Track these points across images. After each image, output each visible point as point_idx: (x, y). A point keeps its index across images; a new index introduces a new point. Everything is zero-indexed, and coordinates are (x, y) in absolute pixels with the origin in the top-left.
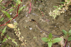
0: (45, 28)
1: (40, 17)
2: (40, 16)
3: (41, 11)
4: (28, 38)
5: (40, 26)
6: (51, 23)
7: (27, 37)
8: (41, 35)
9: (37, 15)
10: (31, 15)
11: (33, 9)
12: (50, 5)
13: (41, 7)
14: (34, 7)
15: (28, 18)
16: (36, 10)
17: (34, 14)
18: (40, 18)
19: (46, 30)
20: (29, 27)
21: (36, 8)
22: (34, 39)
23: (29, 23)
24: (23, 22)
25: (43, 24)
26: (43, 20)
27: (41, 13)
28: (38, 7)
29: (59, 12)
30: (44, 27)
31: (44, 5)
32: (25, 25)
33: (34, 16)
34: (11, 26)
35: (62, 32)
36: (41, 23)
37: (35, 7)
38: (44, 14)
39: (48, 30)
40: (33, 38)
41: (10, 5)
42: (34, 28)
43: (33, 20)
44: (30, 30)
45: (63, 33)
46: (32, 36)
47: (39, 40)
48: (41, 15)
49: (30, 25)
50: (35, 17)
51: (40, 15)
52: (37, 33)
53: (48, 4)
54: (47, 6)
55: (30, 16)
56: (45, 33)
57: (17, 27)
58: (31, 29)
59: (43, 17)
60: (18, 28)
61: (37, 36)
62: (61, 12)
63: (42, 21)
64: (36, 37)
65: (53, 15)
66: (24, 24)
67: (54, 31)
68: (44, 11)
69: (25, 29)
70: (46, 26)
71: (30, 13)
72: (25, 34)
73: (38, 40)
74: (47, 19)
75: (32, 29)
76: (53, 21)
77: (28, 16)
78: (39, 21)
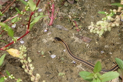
0: (81, 56)
1: (71, 34)
2: (71, 31)
3: (73, 20)
4: (48, 75)
5: (72, 51)
6: (94, 44)
7: (46, 73)
8: (74, 69)
9: (66, 29)
10: (53, 29)
11: (57, 17)
12: (92, 10)
13: (74, 13)
14: (60, 13)
15: (48, 34)
16: (64, 19)
17: (59, 26)
18: (72, 36)
19: (84, 58)
20: (50, 52)
21: (64, 14)
22: (60, 76)
23: (50, 45)
24: (38, 44)
25: (77, 46)
26: (77, 39)
27: (74, 24)
28: (68, 12)
29: (109, 25)
30: (80, 53)
31: (80, 8)
32: (42, 49)
33: (60, 31)
34: (13, 52)
35: (115, 63)
36: (74, 45)
37: (62, 13)
38: (80, 27)
39: (87, 58)
40: (57, 75)
41: (12, 8)
42: (60, 55)
43: (58, 39)
44: (51, 59)
45: (118, 66)
46: (56, 71)
47: (69, 78)
48: (75, 28)
49: (51, 49)
50: (61, 33)
51: (73, 28)
52: (65, 65)
53: (88, 7)
54: (86, 11)
55: (52, 31)
56: (81, 65)
57: (25, 55)
58: (53, 56)
59: (77, 33)
60: (29, 58)
61: (66, 71)
62: (113, 25)
63: (75, 41)
64: (63, 73)
65: (96, 31)
66: (39, 47)
67: (100, 60)
68: (79, 21)
69: (41, 57)
70: (84, 51)
71: (52, 25)
72: (41, 66)
73: (67, 79)
74: (86, 38)
75: (55, 56)
76: (98, 40)
77: (48, 30)
78: (70, 41)
